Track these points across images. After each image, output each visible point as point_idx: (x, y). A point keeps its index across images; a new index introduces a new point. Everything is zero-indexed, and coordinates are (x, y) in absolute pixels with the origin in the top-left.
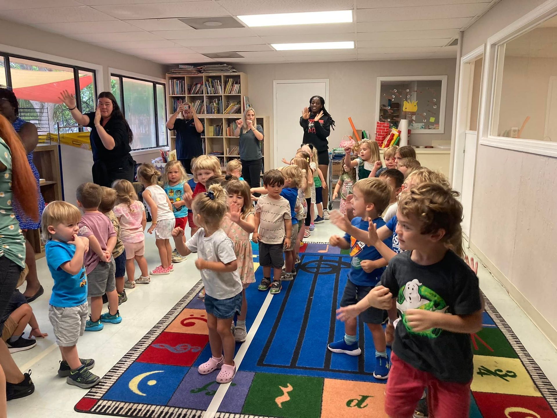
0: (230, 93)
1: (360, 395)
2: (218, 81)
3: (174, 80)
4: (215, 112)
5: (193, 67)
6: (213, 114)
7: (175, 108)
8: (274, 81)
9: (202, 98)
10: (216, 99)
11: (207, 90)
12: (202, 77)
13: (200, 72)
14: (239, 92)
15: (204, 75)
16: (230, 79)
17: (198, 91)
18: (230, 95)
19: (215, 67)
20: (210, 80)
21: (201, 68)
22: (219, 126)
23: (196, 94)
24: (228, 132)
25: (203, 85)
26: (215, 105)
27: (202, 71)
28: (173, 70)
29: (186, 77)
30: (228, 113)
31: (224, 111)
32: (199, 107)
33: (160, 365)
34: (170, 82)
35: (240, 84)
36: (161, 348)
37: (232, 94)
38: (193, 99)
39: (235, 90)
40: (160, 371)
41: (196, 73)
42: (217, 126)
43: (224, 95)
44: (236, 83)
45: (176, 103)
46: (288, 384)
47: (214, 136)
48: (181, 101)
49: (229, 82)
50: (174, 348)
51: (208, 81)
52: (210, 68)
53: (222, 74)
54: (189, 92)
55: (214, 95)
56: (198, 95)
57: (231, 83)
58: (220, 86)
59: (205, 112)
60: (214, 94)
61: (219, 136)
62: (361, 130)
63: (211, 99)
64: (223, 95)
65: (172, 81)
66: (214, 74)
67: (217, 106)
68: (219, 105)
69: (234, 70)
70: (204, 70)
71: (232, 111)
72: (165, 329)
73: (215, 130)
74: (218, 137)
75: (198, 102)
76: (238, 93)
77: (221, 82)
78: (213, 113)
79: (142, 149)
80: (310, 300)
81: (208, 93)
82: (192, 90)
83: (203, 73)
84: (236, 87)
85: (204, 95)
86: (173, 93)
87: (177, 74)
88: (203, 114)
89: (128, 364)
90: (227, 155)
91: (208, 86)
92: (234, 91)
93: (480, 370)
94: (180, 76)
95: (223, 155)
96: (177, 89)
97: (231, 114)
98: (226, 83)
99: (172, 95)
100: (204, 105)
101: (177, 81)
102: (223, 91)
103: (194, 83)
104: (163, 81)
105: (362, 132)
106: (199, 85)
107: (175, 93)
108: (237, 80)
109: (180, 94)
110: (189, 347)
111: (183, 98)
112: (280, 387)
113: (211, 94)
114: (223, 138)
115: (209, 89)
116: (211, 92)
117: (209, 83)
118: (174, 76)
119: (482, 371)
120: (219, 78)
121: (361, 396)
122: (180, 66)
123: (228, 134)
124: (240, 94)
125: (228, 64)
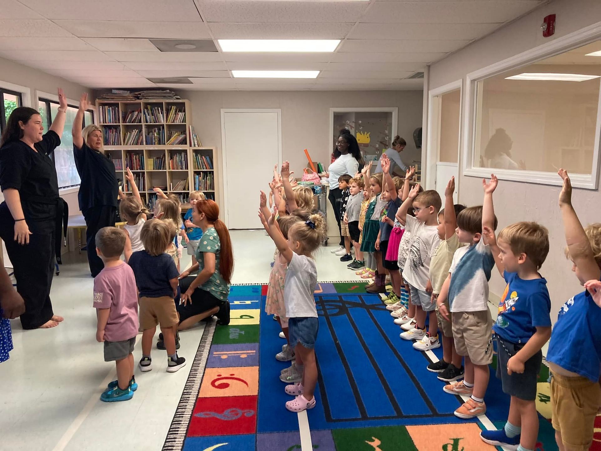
0: (173, 122)
1: (450, 439)
2: (159, 108)
3: (106, 107)
4: (156, 143)
5: (129, 92)
6: (153, 146)
7: (106, 138)
8: (221, 109)
9: (139, 128)
10: (156, 129)
11: (146, 119)
12: (140, 103)
13: (138, 98)
14: (184, 120)
15: (142, 101)
16: (173, 107)
17: (134, 119)
18: (173, 123)
19: (156, 93)
20: (149, 107)
21: (140, 94)
22: (160, 158)
23: (133, 122)
24: (171, 165)
25: (141, 112)
26: (156, 135)
27: (140, 97)
28: (104, 96)
29: (121, 103)
30: (172, 144)
31: (167, 142)
32: (137, 137)
33: (219, 436)
34: (101, 109)
35: (185, 112)
36: (207, 417)
37: (176, 123)
38: (128, 129)
39: (179, 118)
40: (224, 444)
41: (133, 99)
42: (157, 158)
43: (166, 125)
44: (180, 111)
45: (107, 132)
46: (373, 438)
47: (154, 169)
48: (114, 130)
49: (172, 110)
50: (223, 415)
51: (147, 108)
52: (150, 94)
53: (164, 101)
54: (124, 121)
55: (155, 124)
56: (135, 124)
57: (174, 111)
58: (162, 113)
59: (144, 143)
60: (155, 122)
61: (160, 169)
62: (317, 163)
63: (150, 128)
64: (165, 123)
65: (103, 108)
66: (154, 101)
67: (157, 136)
68: (159, 135)
69: (179, 97)
70: (143, 96)
71: (177, 142)
72: (198, 395)
73: (155, 163)
74: (161, 171)
75: (135, 132)
76: (183, 122)
77: (162, 110)
78: (153, 144)
79: (72, 186)
80: (338, 345)
81: (147, 122)
82: (127, 118)
83: (141, 99)
84: (180, 115)
85: (143, 124)
86: (104, 121)
87: (110, 99)
88: (141, 144)
89: (180, 441)
90: (170, 190)
91: (147, 114)
92: (178, 120)
93: (541, 398)
94: (112, 102)
95: (167, 190)
96: (110, 117)
97: (175, 145)
98: (168, 111)
99: (103, 123)
100: (142, 135)
101: (109, 107)
102: (165, 119)
103: (130, 110)
104: (91, 108)
105: (318, 165)
106: (136, 113)
107: (107, 122)
108: (181, 107)
109: (113, 123)
110: (240, 412)
111: (117, 128)
112: (366, 442)
113: (151, 122)
114: (166, 172)
115: (148, 117)
116: (150, 120)
117: (148, 110)
118: (106, 102)
119: (543, 398)
120: (160, 105)
121: (452, 439)
122: (114, 91)
123: (171, 167)
124: (185, 123)
125: (171, 90)
